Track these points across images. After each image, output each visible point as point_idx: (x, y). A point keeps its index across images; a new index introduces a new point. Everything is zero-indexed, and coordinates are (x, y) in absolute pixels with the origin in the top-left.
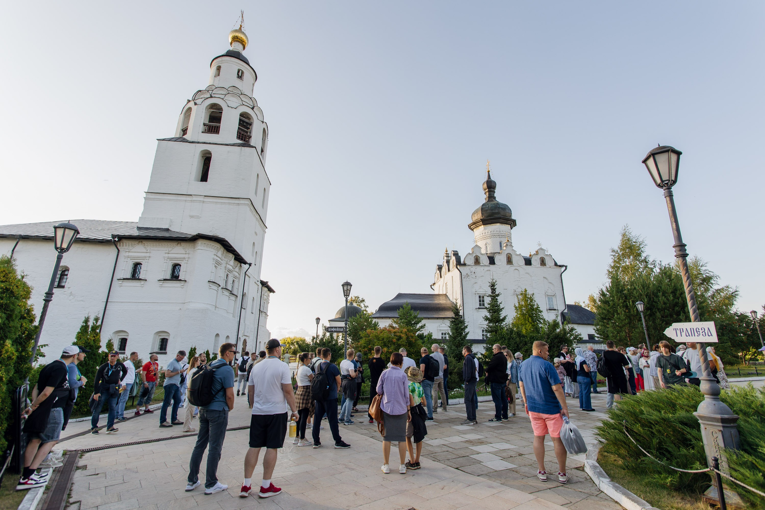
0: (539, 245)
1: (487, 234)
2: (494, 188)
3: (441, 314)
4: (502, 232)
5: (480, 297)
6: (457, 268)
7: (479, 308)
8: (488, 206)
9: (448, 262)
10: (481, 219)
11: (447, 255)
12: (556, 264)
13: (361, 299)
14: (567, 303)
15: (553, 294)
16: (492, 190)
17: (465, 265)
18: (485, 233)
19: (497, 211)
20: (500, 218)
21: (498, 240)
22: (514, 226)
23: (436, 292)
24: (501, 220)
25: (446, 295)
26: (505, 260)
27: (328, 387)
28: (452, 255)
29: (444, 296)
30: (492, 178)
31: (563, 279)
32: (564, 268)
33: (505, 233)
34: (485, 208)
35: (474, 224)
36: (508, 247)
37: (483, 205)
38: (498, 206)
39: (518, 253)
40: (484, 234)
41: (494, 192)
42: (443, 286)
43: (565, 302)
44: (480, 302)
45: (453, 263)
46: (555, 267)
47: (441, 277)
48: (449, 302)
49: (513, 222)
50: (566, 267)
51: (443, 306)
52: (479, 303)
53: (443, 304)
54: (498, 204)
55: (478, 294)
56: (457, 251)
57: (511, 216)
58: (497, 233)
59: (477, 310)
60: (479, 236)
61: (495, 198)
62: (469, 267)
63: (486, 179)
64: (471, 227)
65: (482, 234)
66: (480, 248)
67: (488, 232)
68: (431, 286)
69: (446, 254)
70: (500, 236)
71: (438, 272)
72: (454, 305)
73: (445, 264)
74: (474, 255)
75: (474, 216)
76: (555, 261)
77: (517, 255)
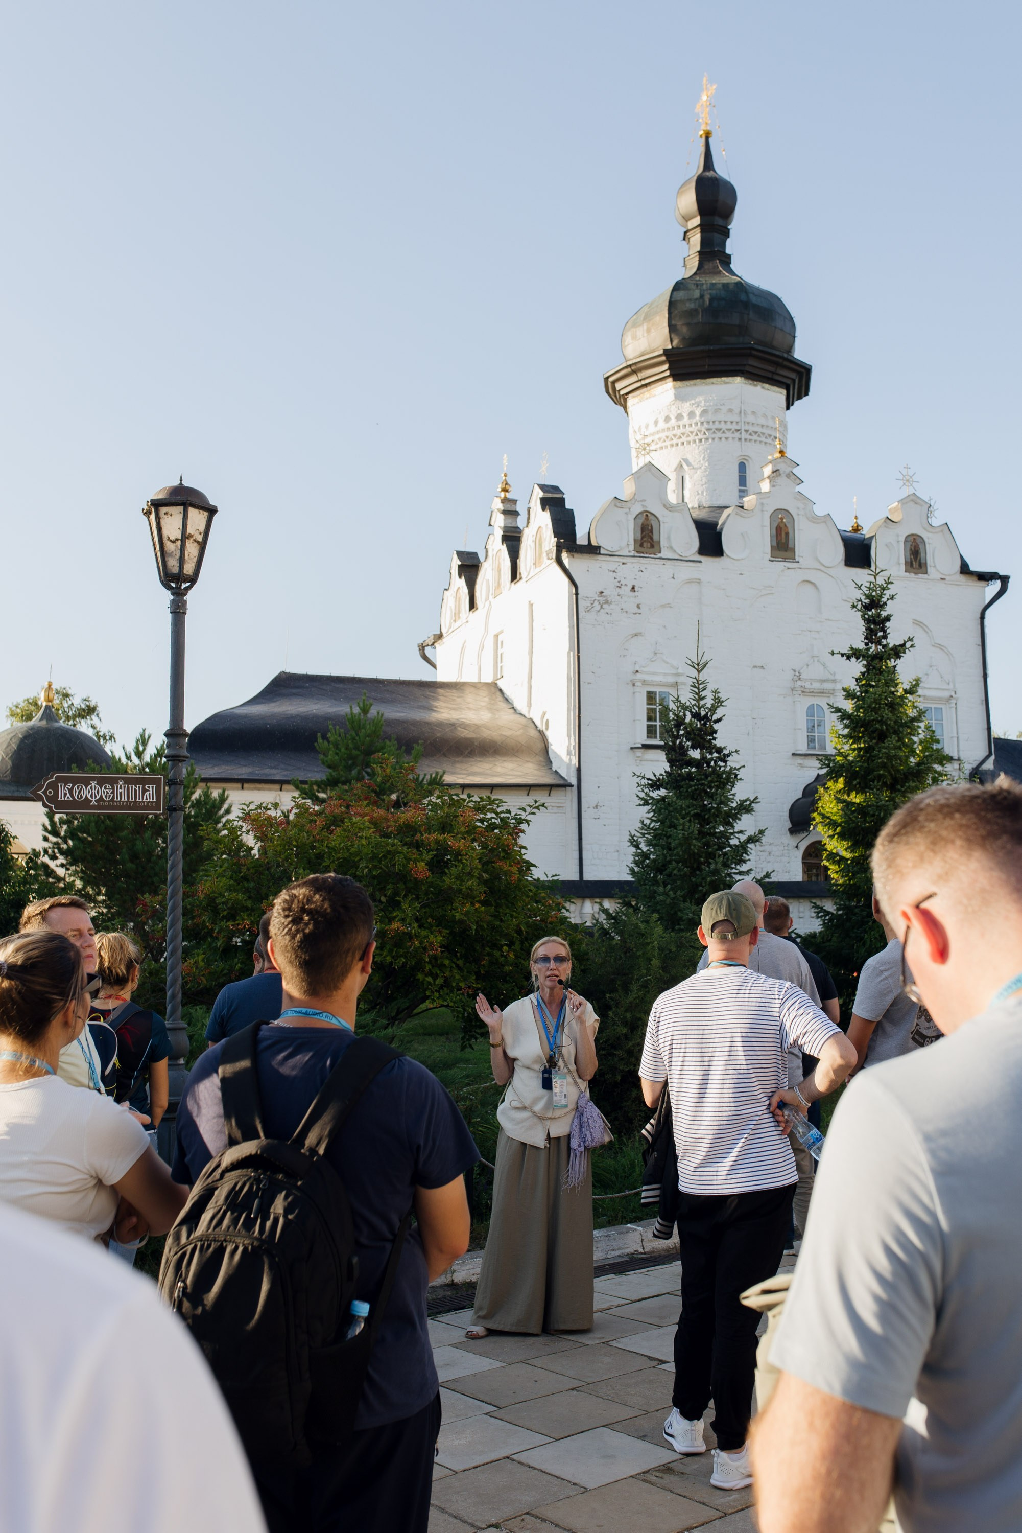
0: (908, 480)
1: (686, 420)
2: (727, 212)
3: (476, 769)
4: (751, 418)
5: (651, 697)
6: (559, 562)
7: (645, 747)
8: (697, 294)
9: (512, 539)
10: (666, 352)
11: (509, 507)
12: (965, 569)
13: (77, 702)
14: (998, 731)
15: (946, 694)
16: (719, 221)
17: (592, 550)
18: (679, 417)
19: (735, 319)
20: (748, 352)
21: (733, 451)
22: (799, 398)
23: (442, 676)
24: (752, 362)
25: (495, 689)
26: (764, 540)
27: (362, 1309)
28: (536, 505)
29: (484, 693)
30: (722, 170)
31: (987, 630)
32: (996, 585)
33: (762, 421)
34: (682, 301)
35: (634, 372)
36: (779, 481)
37: (679, 286)
38: (743, 297)
39: (819, 511)
40: (673, 421)
41: (726, 234)
42: (482, 648)
43: (989, 728)
44: (649, 719)
45: (539, 542)
46: (962, 579)
47: (472, 605)
48: (505, 717)
49: (800, 374)
50: (1005, 580)
51: (486, 734)
52: (645, 723)
53: (477, 727)
54: (741, 287)
55: (644, 682)
56: (556, 489)
57: (790, 348)
58: (730, 418)
59: (639, 753)
60: (652, 429)
61: (726, 260)
62: (612, 563)
63: (695, 167)
64: (619, 386)
65: (667, 419)
66: (662, 476)
67: (691, 414)
68: (422, 648)
69: (505, 501)
70: (744, 435)
71: (460, 584)
72: (533, 733)
73: (498, 551)
74: (637, 509)
75: (634, 337)
76: (961, 557)
77: (814, 519)
